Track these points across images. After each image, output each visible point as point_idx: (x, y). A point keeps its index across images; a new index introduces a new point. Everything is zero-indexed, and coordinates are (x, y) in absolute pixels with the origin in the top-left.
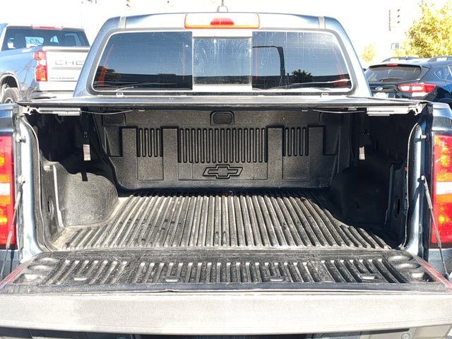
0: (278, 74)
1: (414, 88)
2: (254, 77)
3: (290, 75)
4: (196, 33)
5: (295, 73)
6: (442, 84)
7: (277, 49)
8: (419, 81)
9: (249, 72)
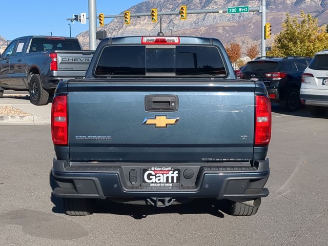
0: (193, 67)
1: (274, 75)
2: (177, 69)
3: (202, 67)
4: (147, 47)
5: (205, 66)
6: (291, 73)
7: (192, 55)
8: (278, 71)
9: (174, 66)
